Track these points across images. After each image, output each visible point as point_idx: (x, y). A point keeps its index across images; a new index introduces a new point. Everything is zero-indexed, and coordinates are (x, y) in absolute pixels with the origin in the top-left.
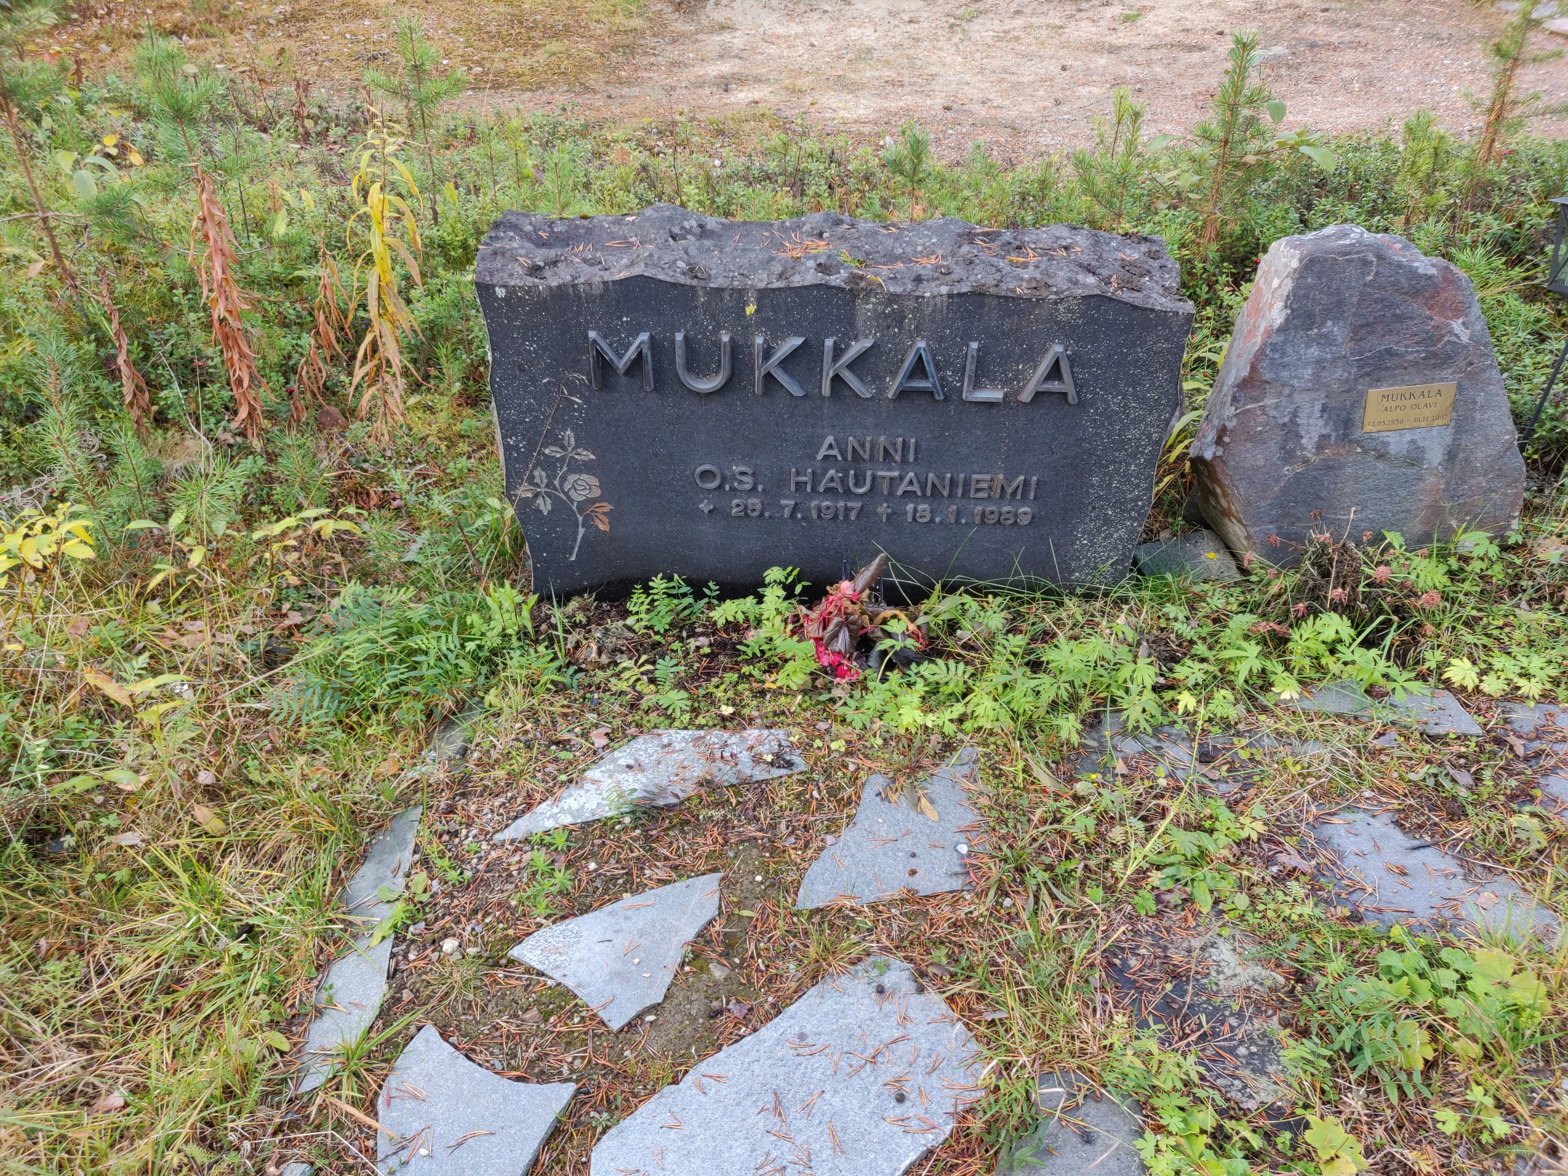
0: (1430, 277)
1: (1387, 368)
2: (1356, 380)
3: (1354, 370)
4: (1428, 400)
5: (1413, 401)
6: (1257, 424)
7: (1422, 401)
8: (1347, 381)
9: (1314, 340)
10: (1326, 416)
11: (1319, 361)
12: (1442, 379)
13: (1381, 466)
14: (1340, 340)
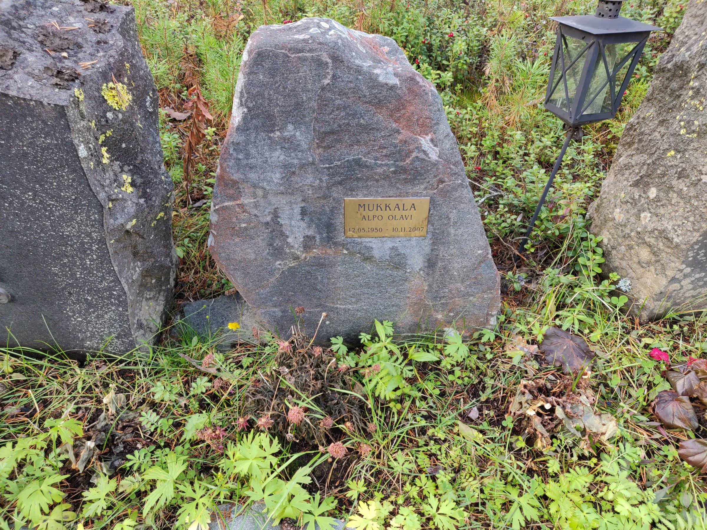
0: (392, 88)
1: (358, 179)
2: (328, 188)
3: (325, 178)
4: (404, 213)
5: (388, 213)
6: (240, 221)
7: (398, 213)
8: (320, 188)
9: (277, 144)
10: (307, 219)
11: (286, 166)
12: (416, 194)
13: (368, 267)
14: (304, 146)
